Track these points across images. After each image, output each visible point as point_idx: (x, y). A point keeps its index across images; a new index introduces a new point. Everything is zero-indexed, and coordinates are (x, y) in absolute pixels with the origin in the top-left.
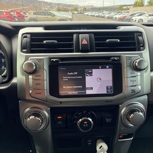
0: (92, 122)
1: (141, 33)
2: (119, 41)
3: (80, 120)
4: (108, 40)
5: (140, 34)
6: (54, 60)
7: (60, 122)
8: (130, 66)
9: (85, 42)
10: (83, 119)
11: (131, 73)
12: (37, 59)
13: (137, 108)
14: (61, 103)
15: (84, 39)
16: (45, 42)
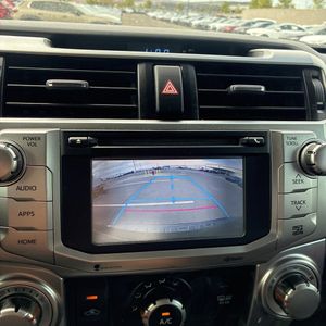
0: (183, 311)
1: (319, 69)
2: (263, 89)
3: (152, 307)
4: (234, 87)
5: (316, 73)
6: (79, 139)
7: (92, 311)
8: (293, 162)
9: (170, 89)
10: (159, 303)
11: (295, 182)
12: (25, 137)
14: (97, 267)
15: (168, 81)
16: (50, 83)
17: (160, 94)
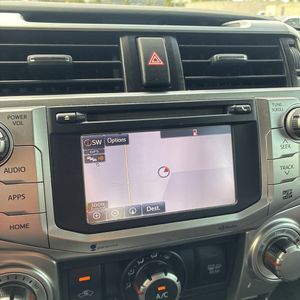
0: (178, 284)
1: (294, 37)
2: (245, 58)
3: (147, 283)
5: (292, 41)
6: (67, 116)
10: (155, 278)
11: (282, 147)
12: (9, 116)
13: (288, 232)
14: (93, 247)
15: (153, 52)
16: (31, 58)
17: (146, 65)
